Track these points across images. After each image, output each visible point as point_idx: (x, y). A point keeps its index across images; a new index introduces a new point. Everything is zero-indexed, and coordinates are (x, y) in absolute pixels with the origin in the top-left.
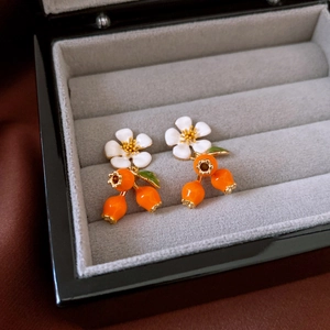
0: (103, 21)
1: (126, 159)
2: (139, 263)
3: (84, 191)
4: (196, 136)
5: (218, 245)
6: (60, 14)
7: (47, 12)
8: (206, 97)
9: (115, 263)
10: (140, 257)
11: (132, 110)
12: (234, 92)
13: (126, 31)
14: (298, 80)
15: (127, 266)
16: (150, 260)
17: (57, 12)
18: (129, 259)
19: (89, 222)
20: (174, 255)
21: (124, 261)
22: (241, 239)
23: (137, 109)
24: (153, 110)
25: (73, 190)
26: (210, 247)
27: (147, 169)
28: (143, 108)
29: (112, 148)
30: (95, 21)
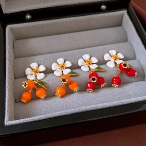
0: (28, 17)
1: (34, 76)
2: (30, 121)
3: (14, 89)
4: (65, 67)
5: (65, 114)
6: (10, 14)
7: (4, 13)
8: (72, 50)
9: (20, 120)
10: (31, 118)
11: (40, 55)
12: (85, 48)
13: (37, 21)
14: (114, 43)
15: (25, 122)
16: (35, 120)
17: (8, 13)
18: (26, 119)
19: (16, 102)
20: (45, 118)
21: (24, 119)
22: (75, 112)
23: (42, 54)
24: (49, 55)
25: (7, 89)
26: (61, 115)
27: (42, 81)
28: (45, 54)
29: (28, 71)
30: (25, 17)
